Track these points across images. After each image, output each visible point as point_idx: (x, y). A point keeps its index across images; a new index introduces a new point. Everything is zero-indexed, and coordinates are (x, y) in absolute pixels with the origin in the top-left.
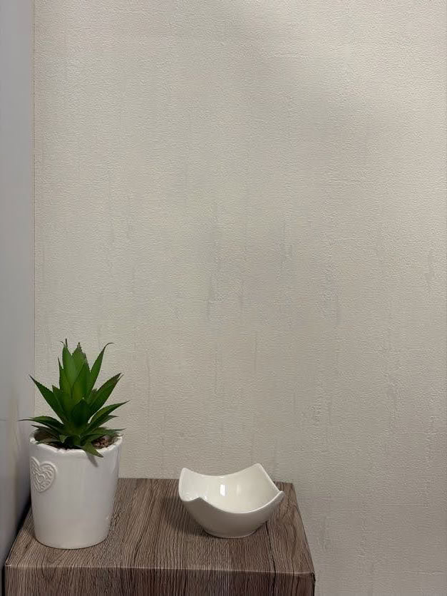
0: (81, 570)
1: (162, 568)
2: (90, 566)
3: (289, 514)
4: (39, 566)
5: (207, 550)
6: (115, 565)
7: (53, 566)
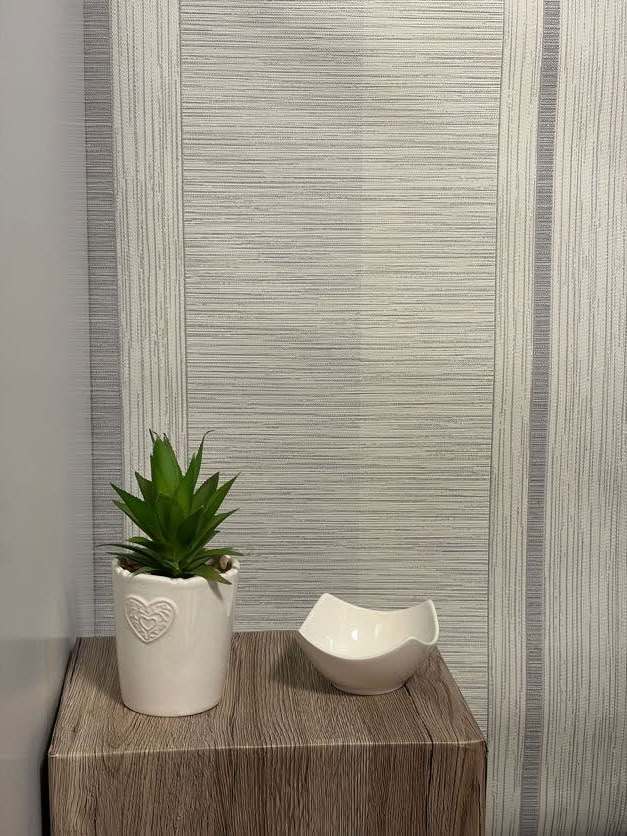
0: (159, 756)
1: (274, 746)
2: (172, 749)
3: (433, 668)
4: (98, 754)
5: (330, 720)
6: (207, 746)
7: (118, 752)
